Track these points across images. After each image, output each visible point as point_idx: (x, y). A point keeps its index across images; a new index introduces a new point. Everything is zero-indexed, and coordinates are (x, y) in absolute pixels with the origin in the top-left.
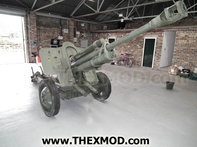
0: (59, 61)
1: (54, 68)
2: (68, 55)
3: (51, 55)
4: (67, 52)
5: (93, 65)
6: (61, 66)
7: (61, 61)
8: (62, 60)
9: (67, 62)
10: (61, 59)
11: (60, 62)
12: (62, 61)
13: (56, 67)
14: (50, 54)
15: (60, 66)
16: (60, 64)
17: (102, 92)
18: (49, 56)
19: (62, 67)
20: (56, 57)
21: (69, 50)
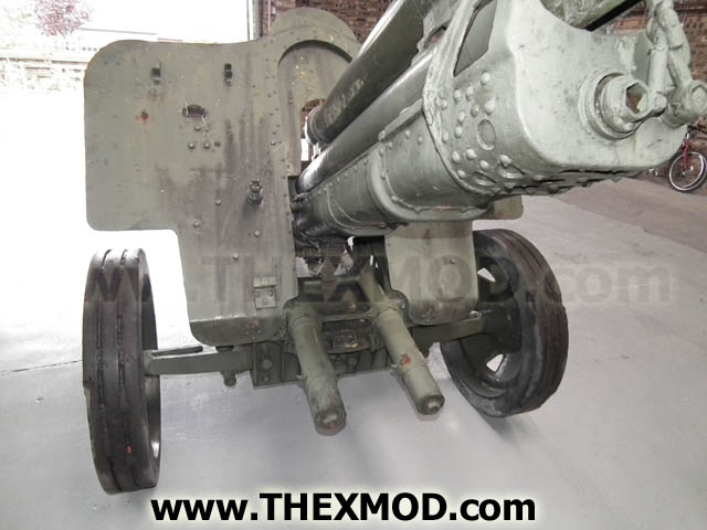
0: (218, 133)
1: (166, 183)
2: (290, 96)
3: (163, 96)
4: (290, 78)
5: (387, 202)
6: (218, 173)
7: (230, 138)
8: (236, 131)
9: (274, 150)
10: (228, 126)
11: (224, 142)
12: (237, 140)
13: (182, 175)
14: (158, 88)
15: (213, 175)
16: (218, 156)
17: (500, 357)
18: (153, 95)
19: (223, 183)
20: (195, 112)
21: (312, 65)
